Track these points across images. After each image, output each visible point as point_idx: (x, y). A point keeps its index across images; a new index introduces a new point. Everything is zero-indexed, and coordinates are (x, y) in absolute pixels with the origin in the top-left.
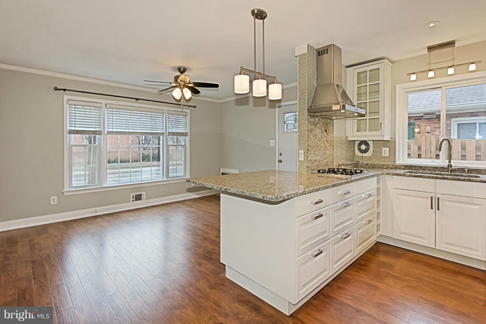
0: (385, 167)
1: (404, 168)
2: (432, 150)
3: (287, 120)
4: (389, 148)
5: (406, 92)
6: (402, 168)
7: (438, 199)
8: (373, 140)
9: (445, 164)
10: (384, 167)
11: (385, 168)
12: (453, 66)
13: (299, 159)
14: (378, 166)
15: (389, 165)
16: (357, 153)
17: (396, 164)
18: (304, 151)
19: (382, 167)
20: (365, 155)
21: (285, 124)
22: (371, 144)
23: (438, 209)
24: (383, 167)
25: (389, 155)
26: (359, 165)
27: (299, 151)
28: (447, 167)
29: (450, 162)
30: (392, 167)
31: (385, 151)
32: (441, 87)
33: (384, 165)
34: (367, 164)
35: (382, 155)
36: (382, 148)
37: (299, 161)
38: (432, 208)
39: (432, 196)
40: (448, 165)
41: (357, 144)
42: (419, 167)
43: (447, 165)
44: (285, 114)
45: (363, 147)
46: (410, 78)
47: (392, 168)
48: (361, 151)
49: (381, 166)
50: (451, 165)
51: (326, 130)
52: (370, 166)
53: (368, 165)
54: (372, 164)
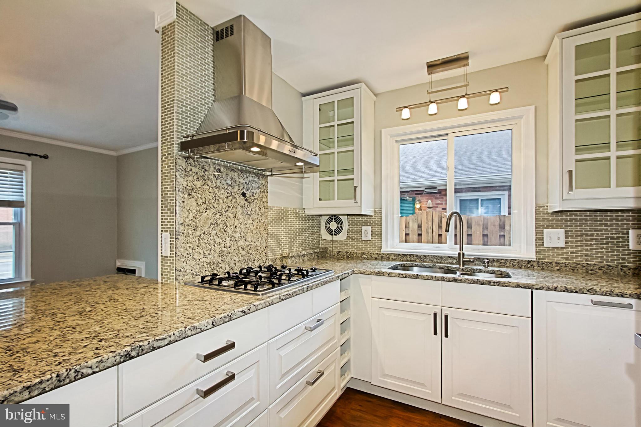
0: (367, 257)
1: (393, 257)
4: (372, 228)
5: (397, 141)
6: (391, 259)
8: (348, 215)
9: (454, 251)
10: (365, 256)
11: (366, 259)
12: (466, 95)
14: (355, 256)
15: (371, 253)
16: (325, 236)
17: (382, 252)
19: (361, 256)
20: (335, 238)
22: (345, 219)
24: (363, 257)
25: (372, 238)
26: (327, 254)
28: (457, 256)
29: (461, 248)
30: (376, 256)
31: (366, 231)
32: (447, 134)
33: (365, 254)
34: (340, 252)
35: (361, 238)
36: (361, 227)
38: (435, 333)
40: (459, 254)
41: (324, 220)
42: (417, 256)
43: (457, 253)
45: (333, 226)
47: (376, 259)
48: (331, 232)
49: (360, 255)
50: (463, 254)
52: (343, 256)
53: (340, 253)
54: (347, 252)
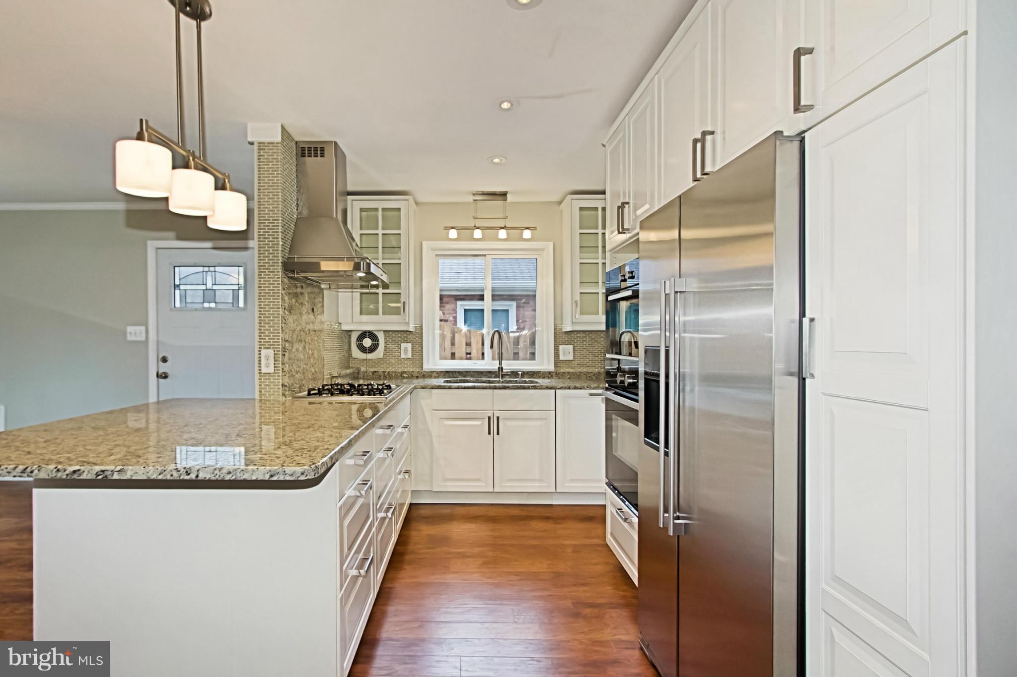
0: (407, 376)
1: (436, 375)
2: (446, 347)
3: (183, 281)
4: (412, 345)
5: (436, 255)
6: (433, 377)
7: (498, 418)
8: (384, 331)
9: (494, 366)
10: (405, 375)
11: (407, 378)
12: (505, 227)
13: (260, 370)
14: (394, 375)
15: (412, 372)
16: (356, 353)
17: (424, 370)
18: (274, 351)
19: (401, 376)
20: (370, 356)
21: (177, 292)
22: (381, 337)
23: (498, 434)
24: (404, 377)
25: (412, 356)
26: (359, 376)
27: (260, 351)
28: (497, 370)
29: (500, 363)
30: (417, 375)
31: (406, 349)
32: (485, 255)
33: (405, 372)
34: (375, 372)
35: (400, 356)
36: (400, 345)
37: (260, 373)
38: (489, 433)
39: (489, 415)
40: (499, 368)
41: (354, 337)
42: (459, 372)
43: (497, 368)
44: (177, 269)
45: (367, 342)
46: (448, 234)
47: (417, 377)
48: (363, 349)
49: (399, 375)
50: (502, 368)
51: (313, 310)
52: (380, 376)
53: (376, 374)
54: (384, 372)
